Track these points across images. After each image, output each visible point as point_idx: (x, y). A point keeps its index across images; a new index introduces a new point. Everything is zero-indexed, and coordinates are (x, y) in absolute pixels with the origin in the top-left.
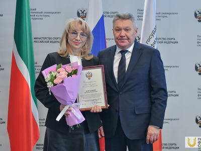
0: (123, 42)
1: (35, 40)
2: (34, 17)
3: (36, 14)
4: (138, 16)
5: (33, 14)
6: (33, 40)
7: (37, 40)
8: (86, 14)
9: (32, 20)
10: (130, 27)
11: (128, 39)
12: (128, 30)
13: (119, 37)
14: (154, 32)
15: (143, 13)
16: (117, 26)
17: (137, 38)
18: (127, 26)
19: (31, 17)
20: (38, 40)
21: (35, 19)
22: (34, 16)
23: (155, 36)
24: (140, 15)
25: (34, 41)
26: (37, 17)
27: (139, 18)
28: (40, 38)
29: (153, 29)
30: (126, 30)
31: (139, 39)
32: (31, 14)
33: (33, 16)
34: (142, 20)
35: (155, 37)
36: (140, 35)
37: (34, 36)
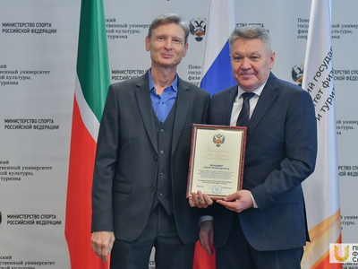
0: (246, 79)
1: (114, 75)
2: (111, 34)
3: (115, 29)
4: (299, 32)
5: (111, 29)
6: (111, 75)
7: (117, 75)
8: (205, 28)
9: (108, 40)
10: (260, 53)
11: (256, 73)
12: (255, 57)
13: (241, 71)
14: (328, 59)
15: (307, 26)
16: (236, 51)
17: (298, 72)
18: (253, 50)
19: (108, 34)
20: (120, 75)
21: (114, 37)
22: (113, 31)
23: (330, 66)
24: (302, 29)
25: (113, 77)
26: (117, 34)
27: (301, 34)
28: (123, 72)
29: (326, 54)
30: (253, 57)
31: (302, 72)
32: (108, 29)
33: (110, 31)
34: (306, 37)
35: (330, 69)
36: (303, 65)
37: (112, 67)
